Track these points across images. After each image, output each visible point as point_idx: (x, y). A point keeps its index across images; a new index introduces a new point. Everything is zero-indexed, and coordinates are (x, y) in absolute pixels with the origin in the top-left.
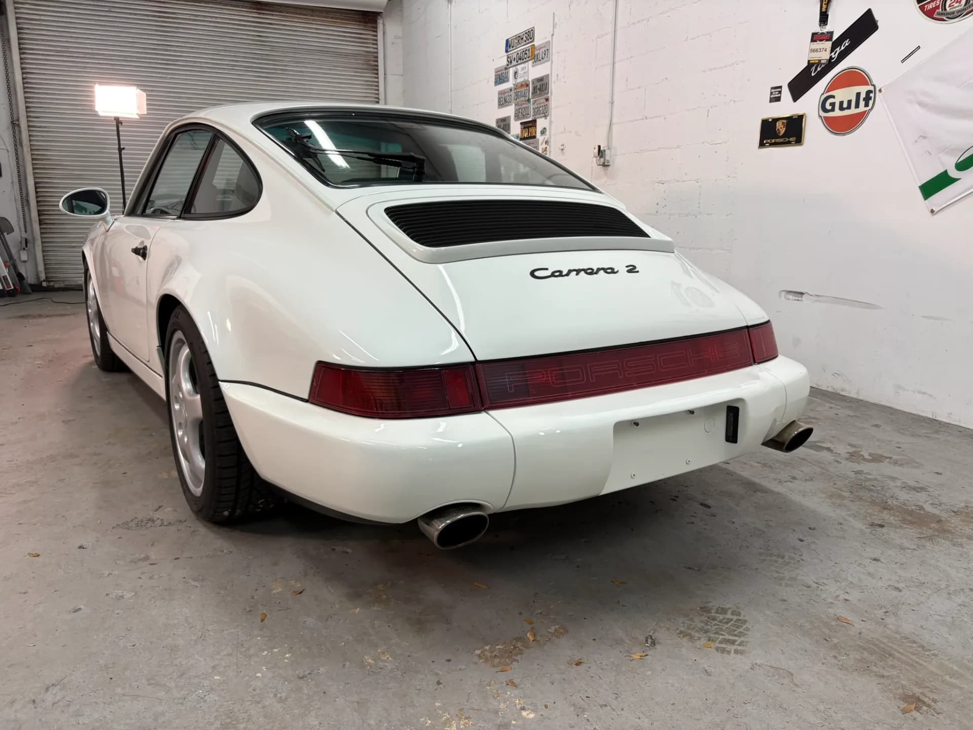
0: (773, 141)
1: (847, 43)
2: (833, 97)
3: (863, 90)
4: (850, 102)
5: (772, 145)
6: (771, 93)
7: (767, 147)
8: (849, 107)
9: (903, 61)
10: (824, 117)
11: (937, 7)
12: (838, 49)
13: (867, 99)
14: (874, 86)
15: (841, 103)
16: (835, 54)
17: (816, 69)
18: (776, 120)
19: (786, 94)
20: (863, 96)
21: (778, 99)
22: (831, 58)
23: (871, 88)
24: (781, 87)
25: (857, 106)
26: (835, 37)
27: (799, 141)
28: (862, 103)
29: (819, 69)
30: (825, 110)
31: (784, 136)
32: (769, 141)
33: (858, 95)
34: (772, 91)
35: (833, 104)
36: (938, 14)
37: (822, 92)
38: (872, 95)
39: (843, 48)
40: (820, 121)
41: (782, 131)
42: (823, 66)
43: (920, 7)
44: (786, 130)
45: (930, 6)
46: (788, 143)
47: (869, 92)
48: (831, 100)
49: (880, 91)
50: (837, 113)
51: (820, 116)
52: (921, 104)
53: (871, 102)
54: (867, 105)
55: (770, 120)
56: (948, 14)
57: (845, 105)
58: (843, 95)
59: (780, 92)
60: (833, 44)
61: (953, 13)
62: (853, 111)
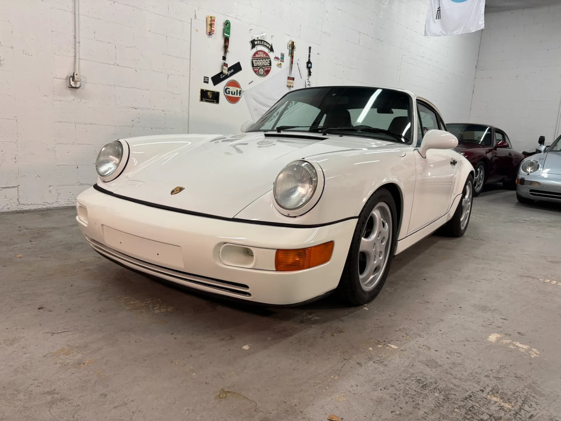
0: (207, 100)
1: (232, 71)
2: (229, 89)
3: (239, 89)
4: (234, 92)
5: (206, 101)
6: (204, 79)
7: (204, 101)
8: (234, 94)
9: (249, 84)
10: (227, 96)
11: (257, 71)
12: (230, 71)
13: (240, 93)
14: (242, 89)
15: (232, 92)
16: (229, 73)
17: (222, 76)
18: (207, 91)
19: (210, 81)
20: (239, 92)
21: (207, 82)
22: (227, 74)
23: (241, 90)
24: (208, 78)
25: (237, 95)
26: (229, 66)
27: (218, 102)
28: (238, 94)
29: (223, 76)
30: (227, 93)
31: (211, 99)
32: (204, 99)
33: (237, 91)
34: (205, 78)
35: (229, 91)
36: (257, 73)
37: (225, 85)
38: (241, 92)
39: (231, 72)
40: (224, 96)
41: (211, 96)
42: (225, 76)
43: (253, 69)
44: (212, 97)
45: (256, 70)
46: (213, 102)
47: (240, 91)
48: (228, 90)
49: (244, 91)
50: (230, 95)
51: (224, 94)
52: (255, 99)
53: (241, 95)
54: (240, 95)
55: (205, 90)
56: (260, 74)
57: (233, 93)
58: (232, 89)
59: (208, 80)
60: (228, 68)
61: (261, 74)
62: (235, 96)
